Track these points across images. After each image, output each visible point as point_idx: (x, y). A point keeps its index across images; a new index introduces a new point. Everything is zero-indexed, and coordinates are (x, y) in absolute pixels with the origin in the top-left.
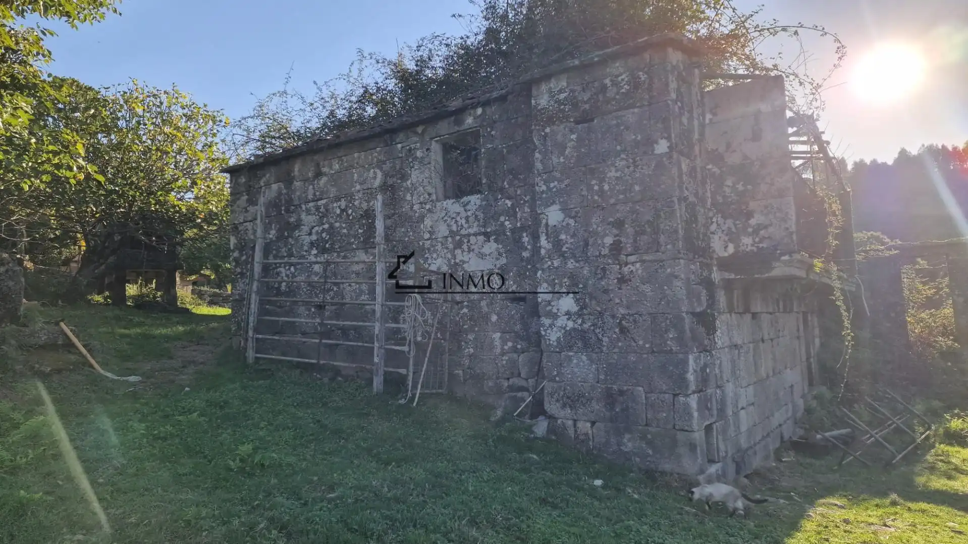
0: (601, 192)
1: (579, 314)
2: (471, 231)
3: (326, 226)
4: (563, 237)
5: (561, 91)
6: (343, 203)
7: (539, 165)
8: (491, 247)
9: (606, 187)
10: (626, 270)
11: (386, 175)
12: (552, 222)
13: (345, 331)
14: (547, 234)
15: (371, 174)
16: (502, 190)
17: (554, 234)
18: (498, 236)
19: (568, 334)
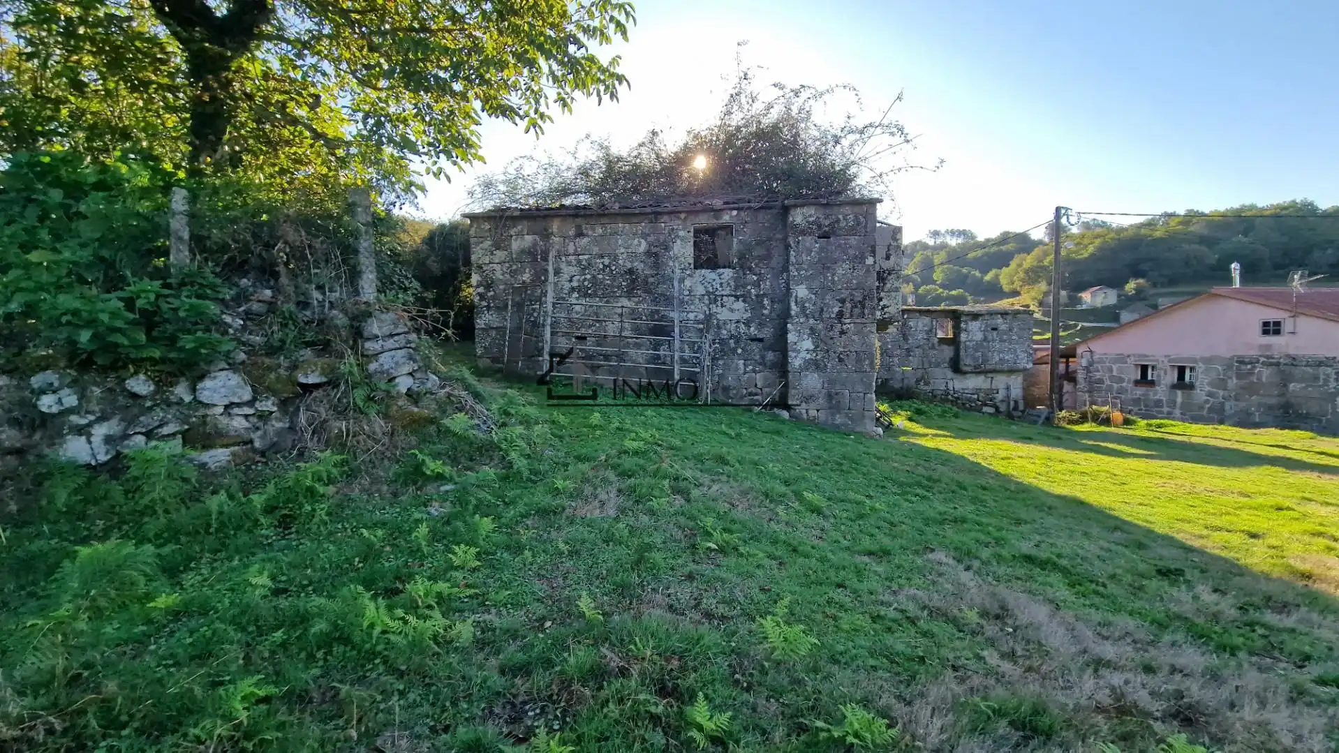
0: (833, 282)
1: (814, 351)
2: (724, 293)
3: (588, 277)
4: (807, 305)
5: (810, 216)
6: (607, 261)
7: (792, 259)
8: (740, 305)
9: (836, 279)
10: (844, 327)
11: (650, 244)
12: (800, 295)
13: (607, 357)
14: (796, 302)
15: (636, 242)
16: (750, 269)
17: (801, 303)
18: (745, 298)
19: (806, 361)
